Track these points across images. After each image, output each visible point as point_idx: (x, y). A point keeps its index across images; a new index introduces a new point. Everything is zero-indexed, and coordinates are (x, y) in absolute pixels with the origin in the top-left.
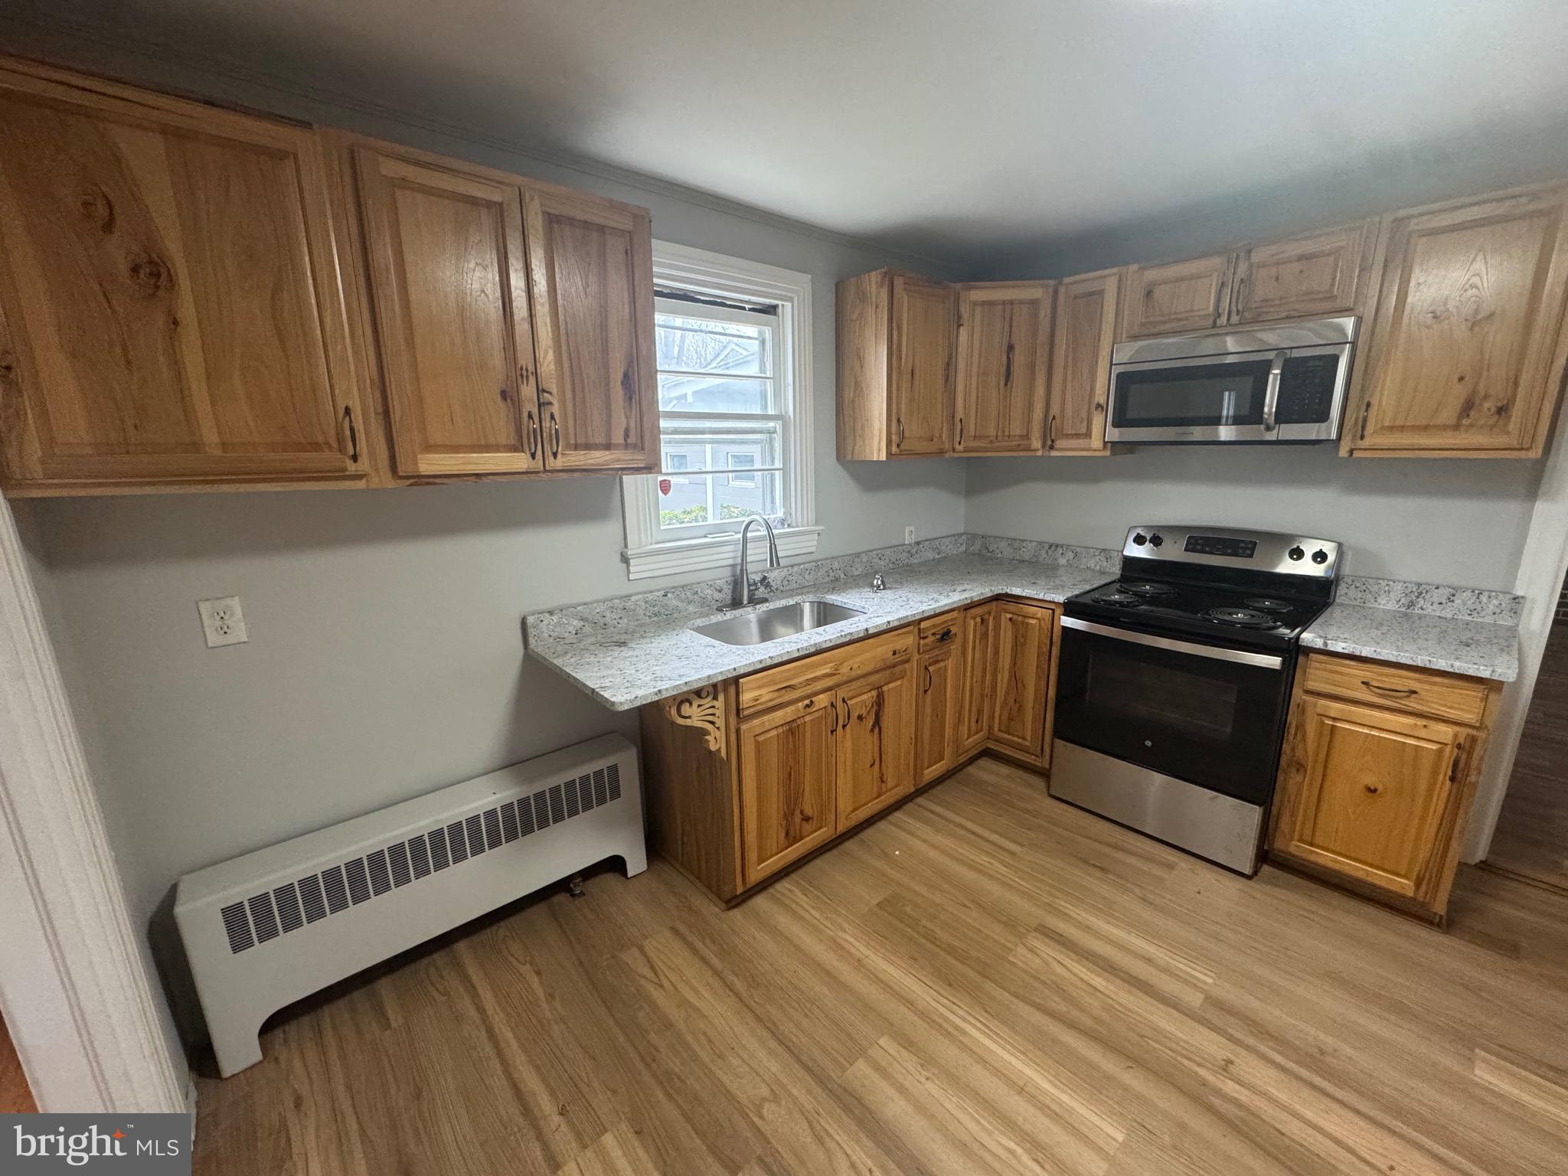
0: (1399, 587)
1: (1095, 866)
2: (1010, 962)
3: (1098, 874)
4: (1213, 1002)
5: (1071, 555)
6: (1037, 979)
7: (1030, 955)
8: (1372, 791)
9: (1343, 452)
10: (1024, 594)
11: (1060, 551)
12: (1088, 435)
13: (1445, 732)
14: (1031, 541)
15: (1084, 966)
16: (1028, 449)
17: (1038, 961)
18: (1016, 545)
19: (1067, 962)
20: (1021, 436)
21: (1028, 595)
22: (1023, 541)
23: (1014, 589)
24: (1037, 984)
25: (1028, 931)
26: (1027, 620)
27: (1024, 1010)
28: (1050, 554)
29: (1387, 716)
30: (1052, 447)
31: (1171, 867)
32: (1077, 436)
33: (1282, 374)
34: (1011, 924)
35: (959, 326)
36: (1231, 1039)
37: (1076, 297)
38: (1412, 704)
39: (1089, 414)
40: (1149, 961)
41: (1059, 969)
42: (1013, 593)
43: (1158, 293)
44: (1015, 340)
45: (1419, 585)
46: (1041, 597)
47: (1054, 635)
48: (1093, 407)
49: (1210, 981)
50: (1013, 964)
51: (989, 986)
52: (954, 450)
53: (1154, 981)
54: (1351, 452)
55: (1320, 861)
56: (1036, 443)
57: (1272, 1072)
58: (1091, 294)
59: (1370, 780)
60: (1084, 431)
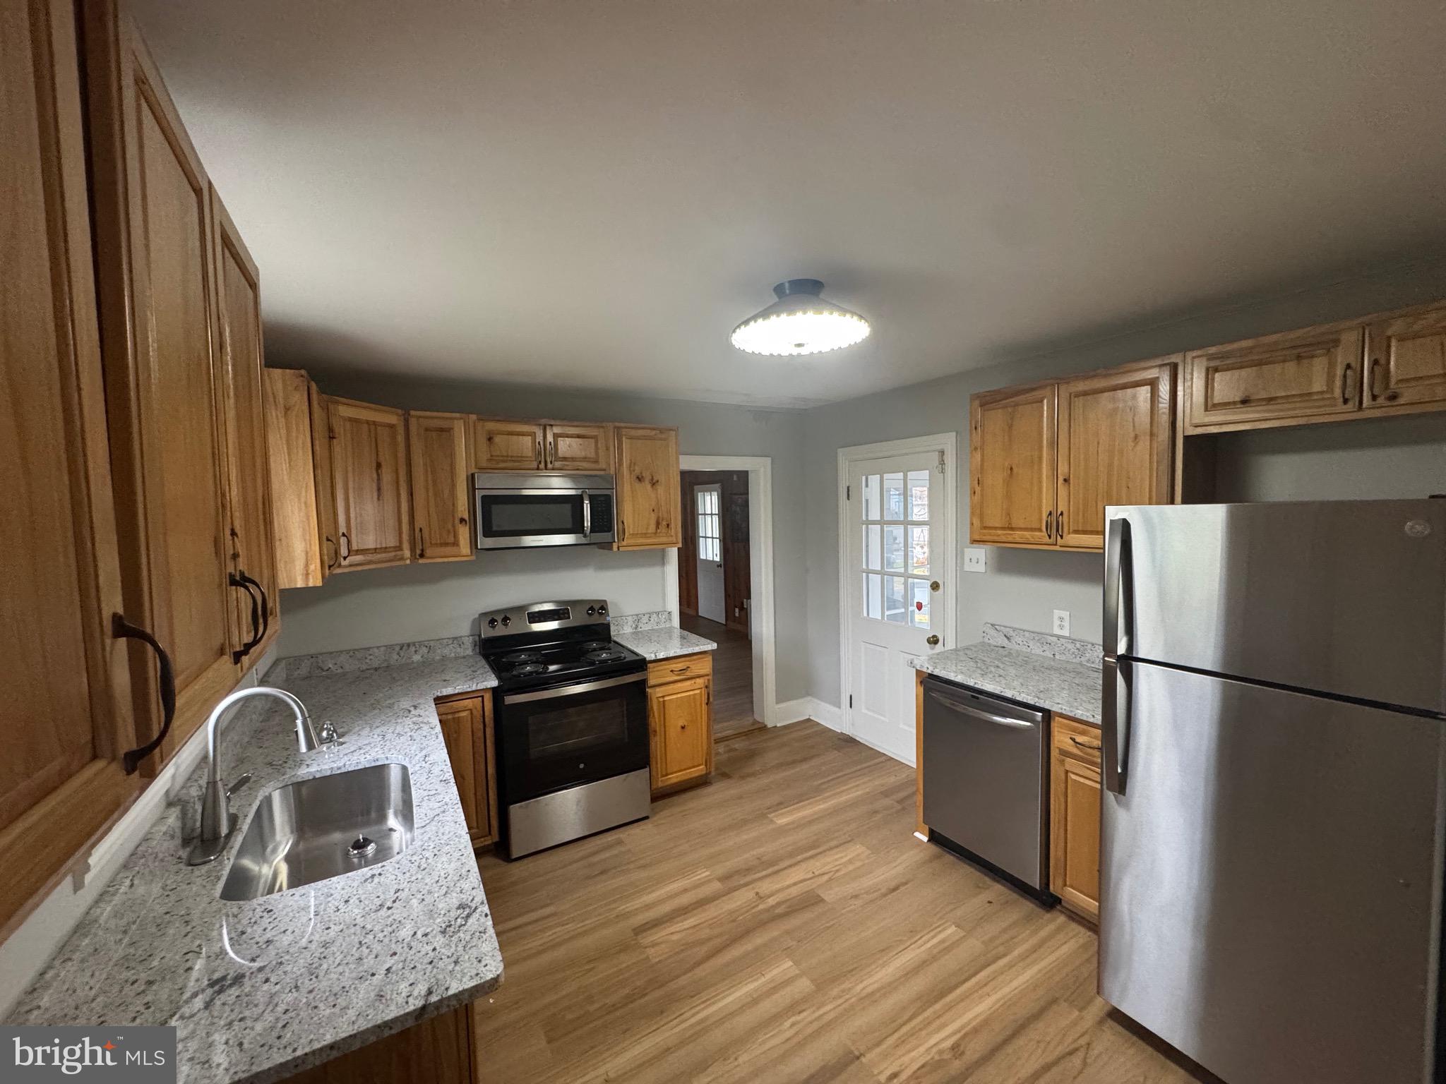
0: (630, 618)
1: (596, 875)
2: (657, 963)
3: (604, 877)
4: (724, 878)
5: (425, 650)
6: (677, 953)
7: (657, 948)
8: (683, 728)
9: (615, 548)
10: (456, 692)
11: (413, 649)
12: (456, 544)
13: (700, 682)
14: (378, 647)
15: (677, 923)
16: (402, 559)
17: (663, 946)
18: (359, 655)
19: (672, 929)
20: (396, 547)
21: (460, 691)
22: (368, 649)
23: (444, 690)
24: (681, 956)
25: (636, 940)
26: (457, 715)
27: (700, 972)
28: (402, 654)
29: (679, 685)
30: (422, 556)
31: (620, 842)
32: (446, 544)
33: (590, 503)
34: (624, 947)
35: (332, 438)
36: (746, 885)
37: (427, 430)
38: (689, 674)
39: (454, 526)
40: (686, 890)
41: (675, 937)
42: (445, 694)
43: (497, 439)
44: (381, 459)
45: (637, 615)
46: (474, 688)
47: (487, 720)
48: (457, 521)
49: (708, 873)
50: (660, 962)
51: (673, 986)
52: (340, 566)
53: (701, 896)
54: (618, 548)
55: (675, 780)
56: (407, 553)
57: (768, 881)
58: (442, 430)
59: (681, 723)
60: (451, 539)
